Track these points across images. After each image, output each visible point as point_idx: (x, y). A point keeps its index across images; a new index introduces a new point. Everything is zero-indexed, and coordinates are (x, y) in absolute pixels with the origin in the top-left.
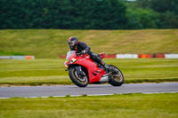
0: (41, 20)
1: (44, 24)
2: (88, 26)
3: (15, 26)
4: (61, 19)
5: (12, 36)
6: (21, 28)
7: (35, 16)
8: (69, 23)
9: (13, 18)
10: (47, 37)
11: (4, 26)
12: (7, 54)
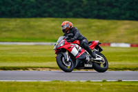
0: (81, 10)
1: (83, 14)
2: (123, 17)
3: (56, 15)
4: (99, 10)
5: (53, 24)
6: (61, 17)
7: (75, 6)
8: (106, 13)
9: (54, 7)
10: (85, 26)
11: (46, 15)
12: (48, 41)
